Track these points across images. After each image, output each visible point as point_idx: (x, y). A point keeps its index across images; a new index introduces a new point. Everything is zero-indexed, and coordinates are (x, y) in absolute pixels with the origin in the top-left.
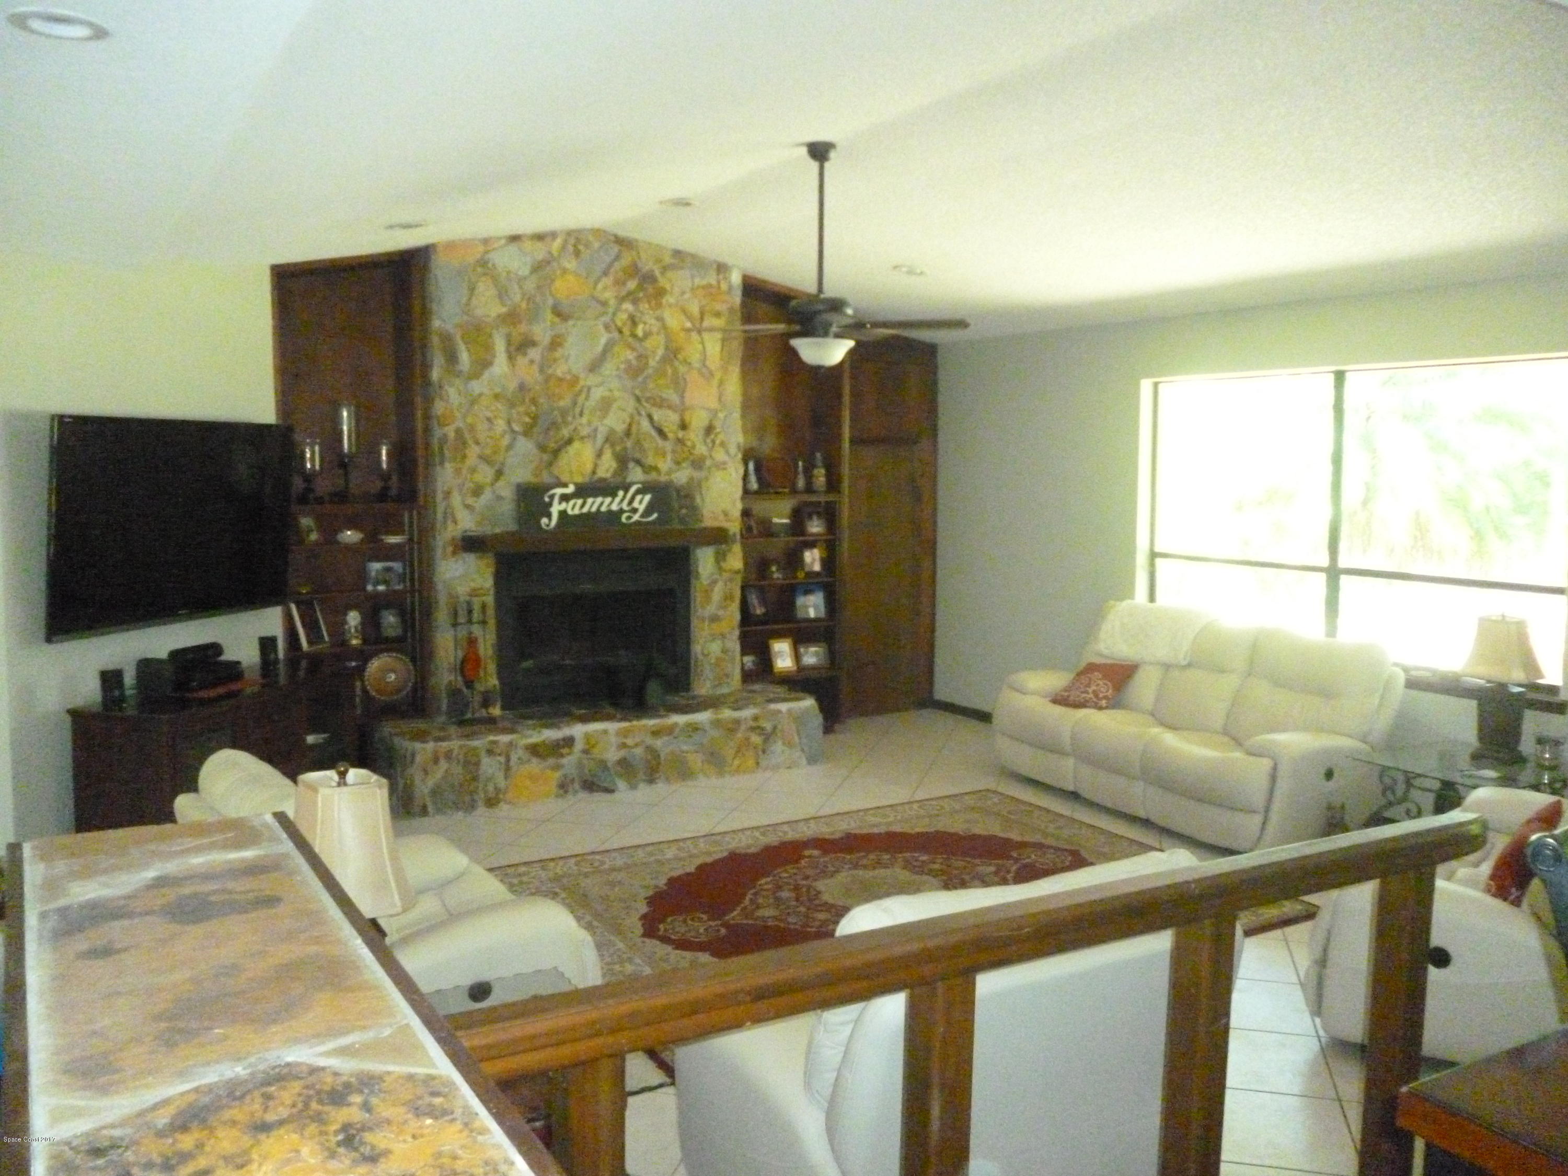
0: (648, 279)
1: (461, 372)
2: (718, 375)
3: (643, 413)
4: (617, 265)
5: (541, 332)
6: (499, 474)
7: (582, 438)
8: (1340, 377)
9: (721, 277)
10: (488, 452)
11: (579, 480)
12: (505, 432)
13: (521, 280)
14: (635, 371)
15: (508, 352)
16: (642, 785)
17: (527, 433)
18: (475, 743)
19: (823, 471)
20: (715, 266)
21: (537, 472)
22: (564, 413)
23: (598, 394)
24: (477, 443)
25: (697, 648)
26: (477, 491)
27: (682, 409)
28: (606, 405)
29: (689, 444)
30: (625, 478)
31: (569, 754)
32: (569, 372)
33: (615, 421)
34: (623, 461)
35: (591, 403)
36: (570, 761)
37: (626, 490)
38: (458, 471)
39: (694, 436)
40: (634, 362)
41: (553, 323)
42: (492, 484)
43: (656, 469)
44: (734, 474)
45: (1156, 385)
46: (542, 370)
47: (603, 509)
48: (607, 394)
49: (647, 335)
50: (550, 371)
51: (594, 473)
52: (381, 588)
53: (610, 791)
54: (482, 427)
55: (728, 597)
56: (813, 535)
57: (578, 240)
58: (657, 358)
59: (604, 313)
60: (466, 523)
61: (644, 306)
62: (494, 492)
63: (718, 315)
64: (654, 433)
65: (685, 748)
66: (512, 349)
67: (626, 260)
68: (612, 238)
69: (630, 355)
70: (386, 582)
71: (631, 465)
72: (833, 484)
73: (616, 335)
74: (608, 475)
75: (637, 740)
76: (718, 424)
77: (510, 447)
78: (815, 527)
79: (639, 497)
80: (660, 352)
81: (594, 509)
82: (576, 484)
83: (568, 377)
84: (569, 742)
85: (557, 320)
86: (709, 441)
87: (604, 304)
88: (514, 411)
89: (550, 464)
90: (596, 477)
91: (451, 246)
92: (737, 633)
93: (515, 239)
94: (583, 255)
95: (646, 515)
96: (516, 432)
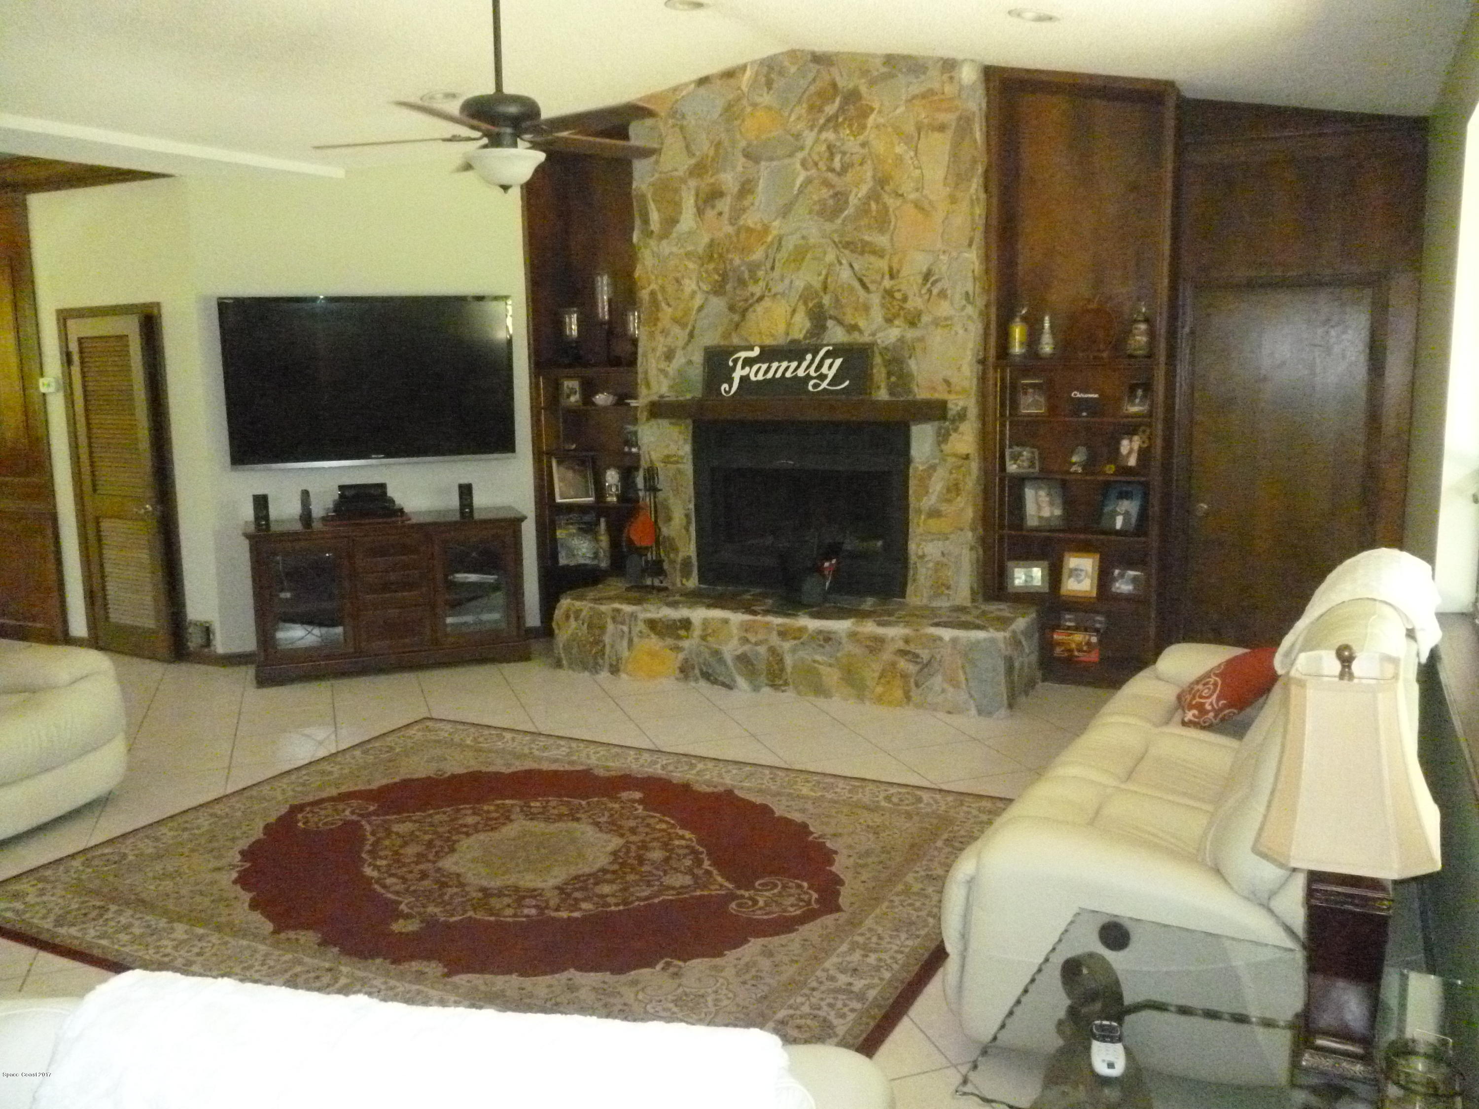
0: (851, 98)
1: (653, 232)
2: (944, 206)
3: (844, 261)
4: (812, 89)
5: (729, 180)
6: (690, 337)
7: (774, 295)
10: (680, 313)
12: (697, 292)
13: (710, 126)
14: (831, 212)
15: (696, 206)
16: (766, 690)
17: (716, 293)
18: (603, 608)
19: (1143, 327)
20: (936, 65)
21: (727, 335)
22: (753, 268)
23: (791, 243)
24: (669, 305)
25: (912, 547)
26: (669, 356)
28: (799, 256)
29: (900, 295)
30: (818, 339)
31: (687, 638)
32: (760, 221)
33: (811, 274)
34: (822, 318)
35: (783, 254)
36: (688, 644)
37: (816, 353)
38: (652, 335)
39: (907, 285)
40: (830, 202)
41: (744, 168)
42: (684, 348)
43: (856, 328)
44: (961, 332)
46: (731, 222)
47: (788, 375)
48: (802, 242)
49: (847, 167)
50: (741, 222)
51: (785, 334)
53: (730, 687)
54: (672, 288)
55: (956, 489)
57: (771, 69)
58: (861, 194)
59: (800, 149)
60: (659, 388)
62: (685, 356)
64: (856, 284)
65: (818, 658)
66: (700, 203)
68: (809, 57)
69: (825, 193)
71: (830, 323)
73: (813, 171)
74: (801, 336)
75: (760, 637)
76: (938, 269)
77: (701, 308)
79: (828, 362)
80: (865, 186)
81: (778, 375)
83: (760, 227)
84: (686, 624)
85: (748, 163)
86: (924, 291)
87: (801, 138)
88: (702, 269)
89: (738, 325)
90: (787, 339)
91: (646, 100)
92: (969, 534)
93: (703, 81)
94: (775, 86)
95: (835, 381)
96: (706, 292)
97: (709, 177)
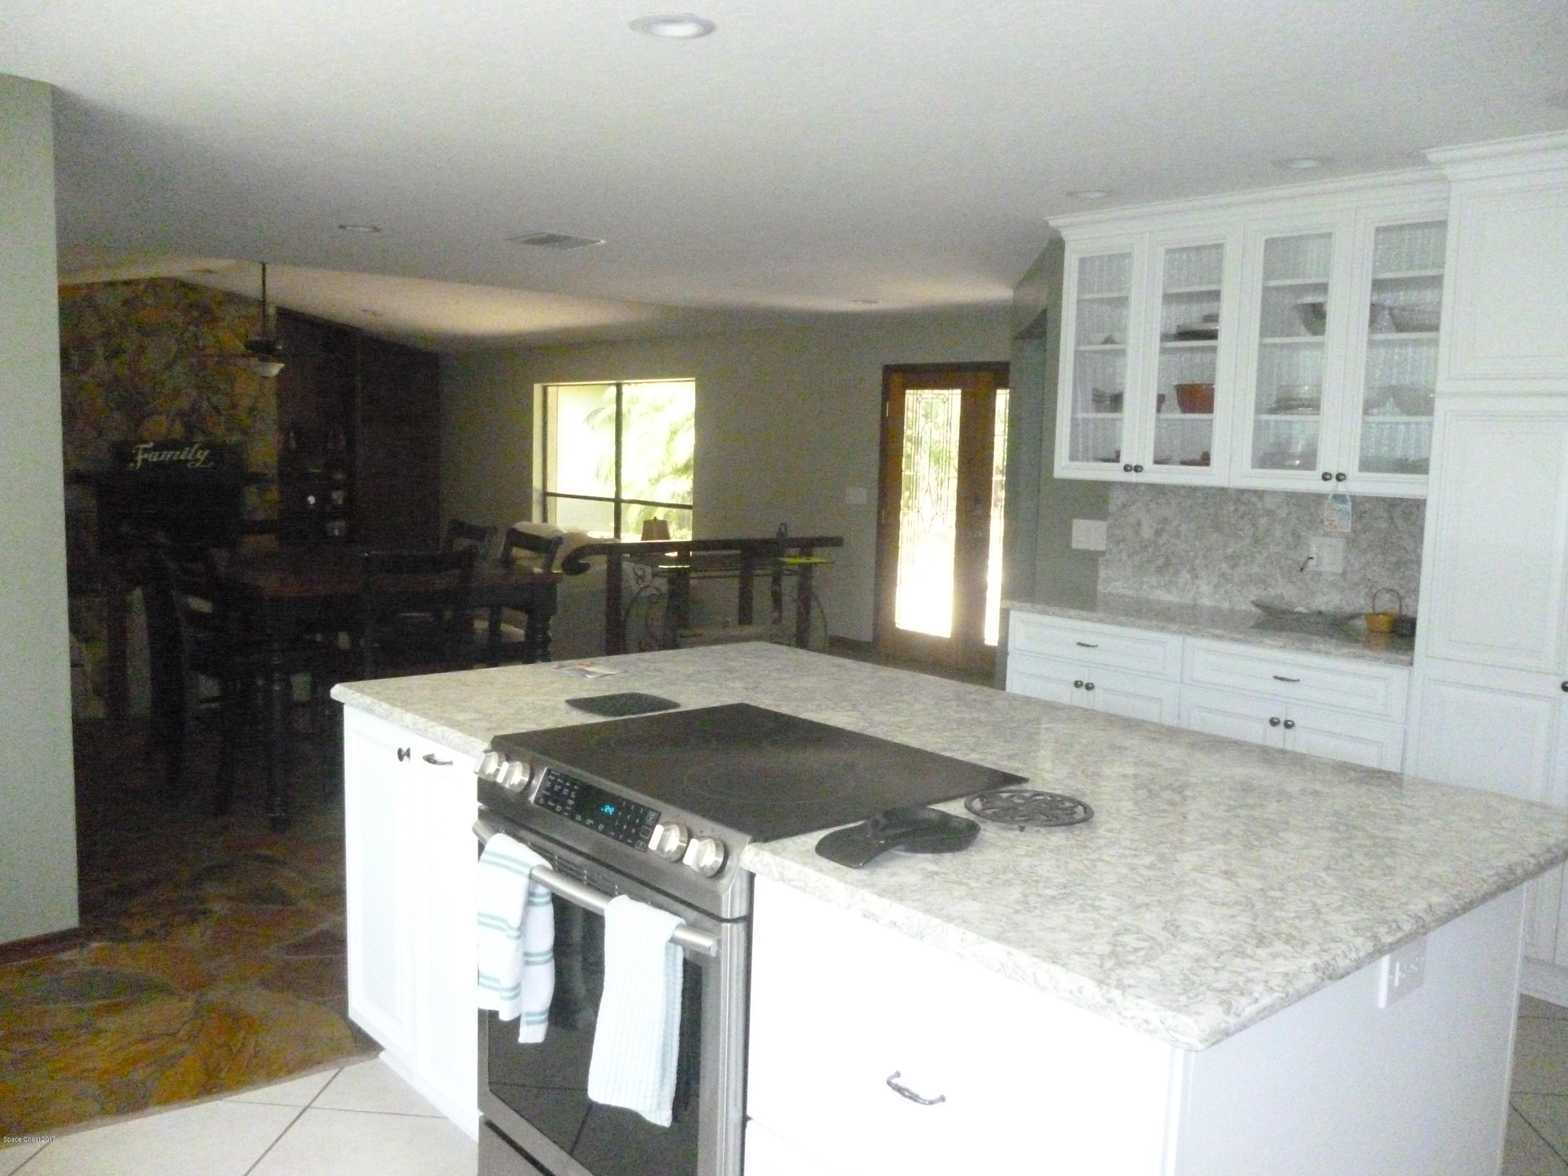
0: (206, 311)
3: (204, 397)
4: (184, 302)
5: (130, 343)
6: (100, 435)
7: (159, 413)
8: (619, 387)
9: (260, 310)
10: (92, 420)
11: (157, 439)
13: (115, 311)
14: (197, 370)
17: (120, 409)
19: (344, 438)
21: (126, 434)
22: (146, 396)
26: (84, 445)
27: (232, 396)
28: (177, 391)
34: (190, 429)
35: (166, 390)
38: (71, 432)
41: (138, 339)
42: (95, 441)
43: (213, 434)
44: (272, 439)
45: (544, 386)
48: (177, 384)
50: (136, 369)
54: (86, 404)
56: (339, 481)
57: (156, 285)
58: (214, 362)
64: (211, 410)
66: (108, 354)
67: (191, 298)
68: (181, 284)
69: (194, 360)
71: (195, 430)
72: (350, 445)
74: (178, 436)
77: (107, 417)
78: (339, 477)
80: (216, 358)
82: (154, 442)
83: (150, 374)
86: (252, 416)
88: (110, 394)
89: (136, 429)
91: (65, 288)
93: (111, 284)
94: (159, 295)
96: (112, 409)
97: (115, 341)
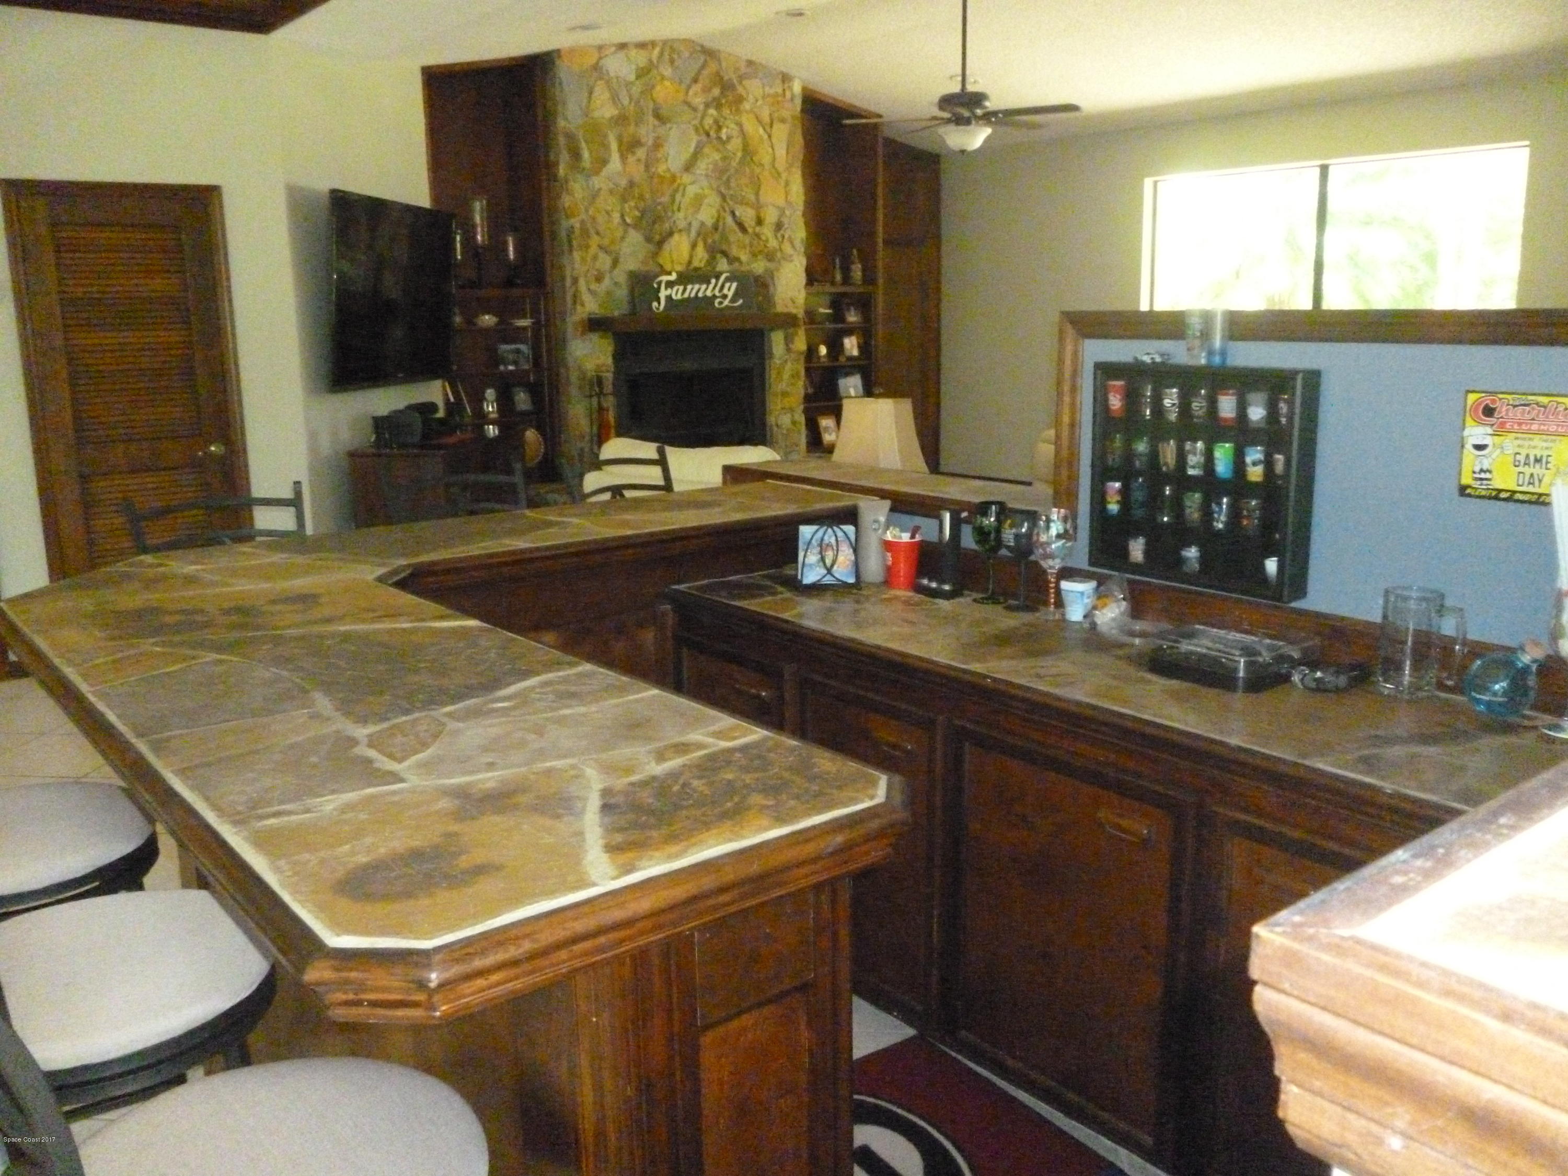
0: (727, 87)
1: (584, 169)
2: (784, 176)
3: (727, 209)
4: (705, 72)
5: (647, 131)
6: (615, 263)
7: (680, 231)
8: (1324, 169)
9: (786, 85)
10: (606, 242)
11: (679, 268)
12: (619, 223)
13: (628, 84)
14: (721, 173)
15: (620, 150)
17: (636, 226)
19: (860, 266)
20: (780, 76)
21: (645, 261)
22: (665, 208)
23: (692, 190)
24: (598, 233)
25: (771, 419)
26: (599, 279)
27: (758, 206)
28: (698, 201)
29: (764, 238)
30: (714, 268)
32: (668, 170)
33: (707, 215)
34: (714, 251)
35: (686, 200)
37: (717, 278)
38: (583, 260)
39: (767, 231)
40: (720, 164)
41: (654, 126)
42: (610, 272)
43: (738, 259)
44: (798, 265)
45: (1155, 183)
46: (647, 167)
47: (700, 295)
48: (700, 191)
49: (729, 138)
50: (653, 170)
51: (690, 262)
52: (511, 368)
54: (601, 219)
55: (795, 376)
56: (852, 323)
57: (672, 49)
58: (737, 160)
59: (695, 118)
60: (590, 306)
61: (726, 111)
62: (612, 279)
63: (783, 121)
64: (736, 228)
66: (623, 148)
67: (713, 67)
68: (699, 48)
69: (717, 156)
70: (515, 363)
71: (719, 256)
72: (869, 278)
73: (704, 138)
74: (702, 265)
76: (785, 220)
77: (623, 238)
78: (852, 317)
79: (727, 285)
80: (739, 154)
81: (693, 295)
82: (677, 272)
83: (668, 175)
85: (656, 123)
86: (779, 235)
87: (695, 110)
88: (626, 205)
89: (655, 255)
90: (692, 267)
91: (572, 50)
92: (802, 407)
93: (622, 46)
94: (676, 64)
95: (733, 300)
96: (628, 225)
97: (632, 129)
